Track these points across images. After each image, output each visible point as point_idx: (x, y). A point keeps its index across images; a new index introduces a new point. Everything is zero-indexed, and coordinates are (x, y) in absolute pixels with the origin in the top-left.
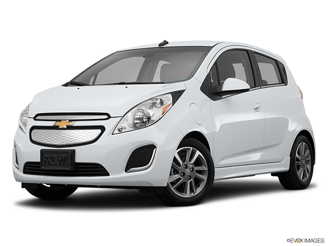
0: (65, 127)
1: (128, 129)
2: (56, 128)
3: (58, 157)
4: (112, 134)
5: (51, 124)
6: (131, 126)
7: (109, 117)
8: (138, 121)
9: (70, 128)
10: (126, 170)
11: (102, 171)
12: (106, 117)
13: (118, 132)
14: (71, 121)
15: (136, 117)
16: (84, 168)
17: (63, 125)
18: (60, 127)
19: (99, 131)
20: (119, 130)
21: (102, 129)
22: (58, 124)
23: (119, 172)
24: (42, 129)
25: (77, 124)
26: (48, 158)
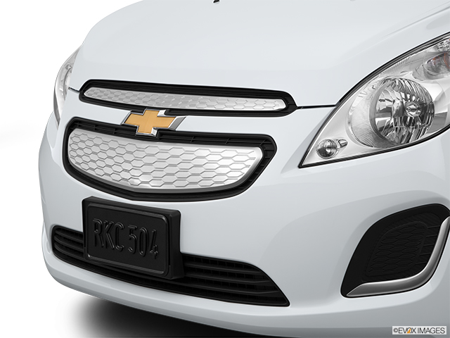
0: (154, 133)
1: (353, 148)
2: (126, 131)
3: (131, 231)
4: (300, 166)
6: (370, 138)
7: (291, 106)
8: (389, 120)
9: (167, 136)
10: (349, 287)
11: (265, 288)
12: (280, 105)
13: (319, 159)
14: (172, 112)
15: (381, 106)
16: (208, 272)
17: (148, 124)
18: (139, 132)
19: (256, 154)
20: (323, 152)
21: (267, 145)
22: (135, 120)
23: (318, 296)
25: (190, 124)
26: (102, 226)
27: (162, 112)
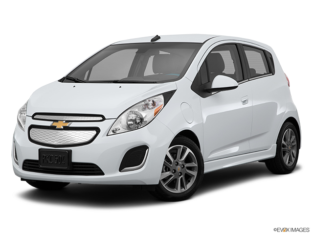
0: (62, 127)
1: (122, 130)
2: (53, 128)
3: (56, 157)
4: (107, 135)
5: (49, 124)
6: (125, 127)
7: (104, 119)
8: (132, 122)
9: (66, 128)
10: (121, 170)
11: (97, 170)
12: (101, 118)
13: (113, 133)
14: (67, 121)
15: (129, 118)
16: (80, 167)
17: (60, 125)
18: (57, 128)
19: (94, 132)
20: (113, 131)
21: (98, 130)
22: (55, 124)
23: (113, 172)
24: (40, 128)
25: (73, 125)
26: (46, 157)
27: (64, 122)
